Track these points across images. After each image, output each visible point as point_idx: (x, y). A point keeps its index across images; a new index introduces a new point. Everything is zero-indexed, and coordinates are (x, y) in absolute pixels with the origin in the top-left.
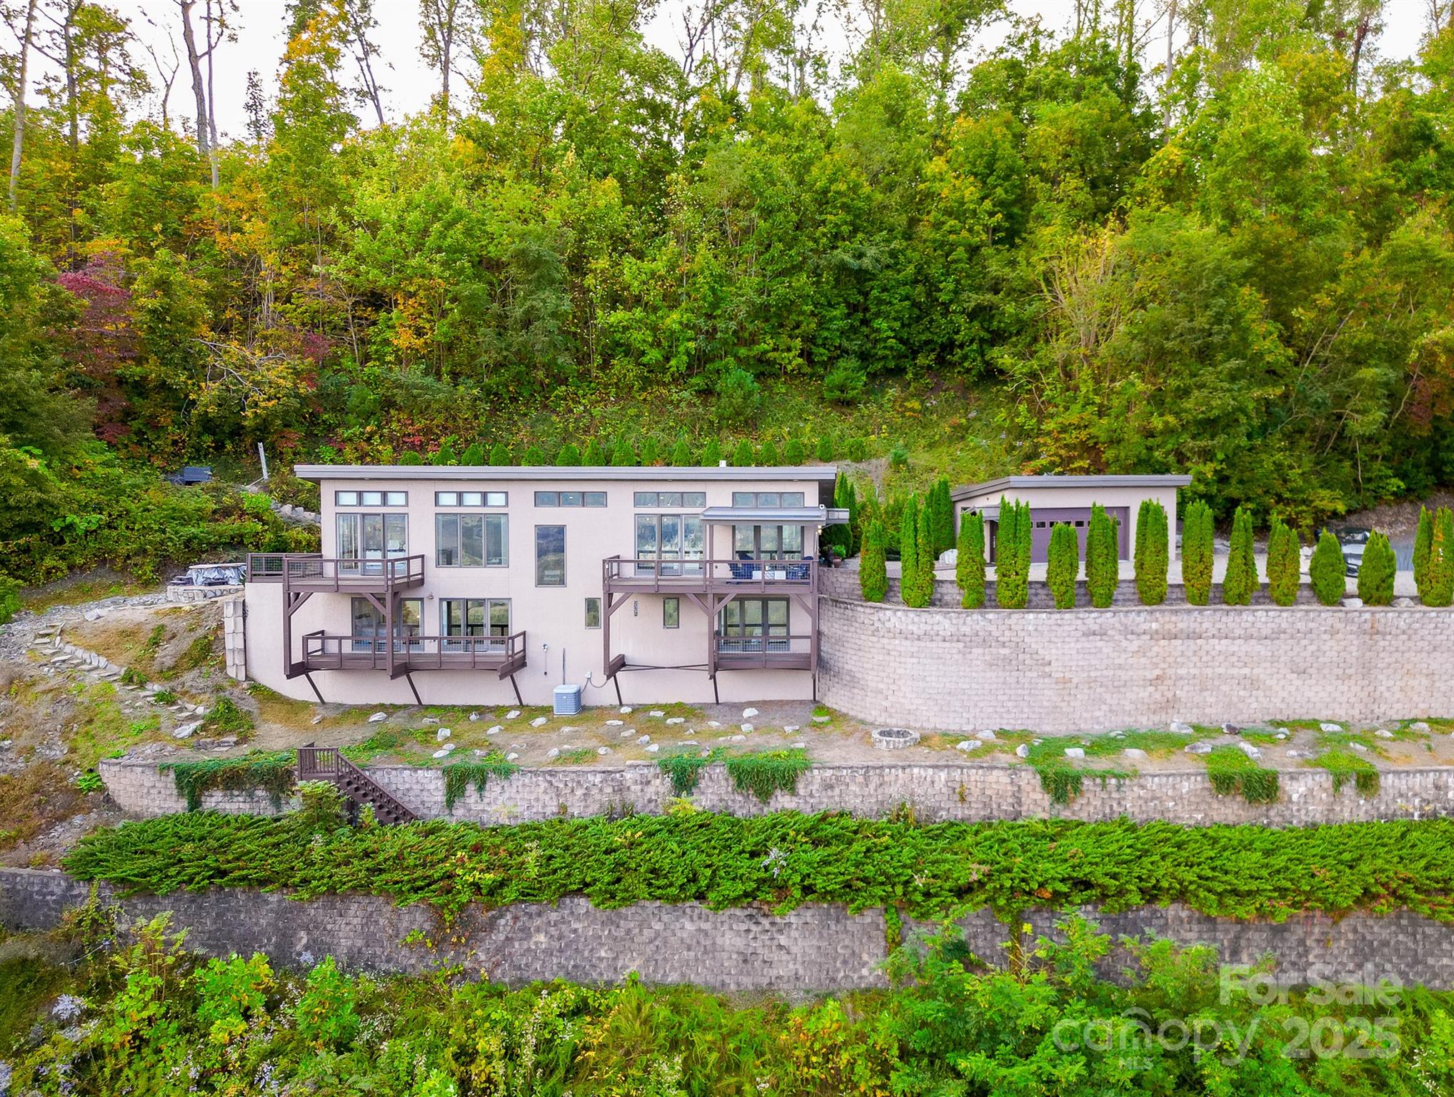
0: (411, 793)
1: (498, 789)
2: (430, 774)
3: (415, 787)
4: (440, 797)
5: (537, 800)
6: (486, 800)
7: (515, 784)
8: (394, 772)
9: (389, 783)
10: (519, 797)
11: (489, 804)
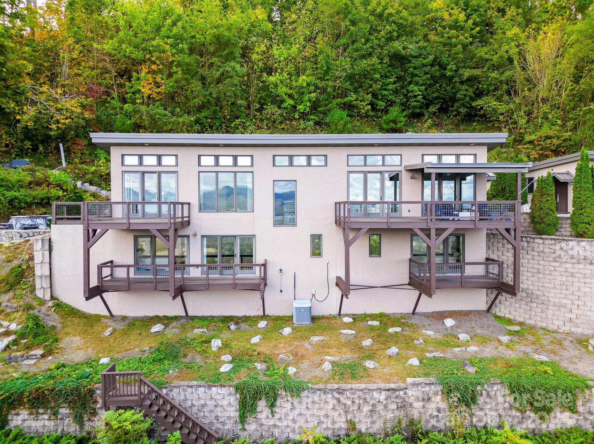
0: (206, 409)
1: (288, 406)
2: (224, 391)
3: (209, 403)
4: (233, 412)
5: (327, 416)
6: (277, 416)
7: (305, 400)
8: (189, 390)
9: (186, 400)
10: (308, 413)
11: (280, 419)
